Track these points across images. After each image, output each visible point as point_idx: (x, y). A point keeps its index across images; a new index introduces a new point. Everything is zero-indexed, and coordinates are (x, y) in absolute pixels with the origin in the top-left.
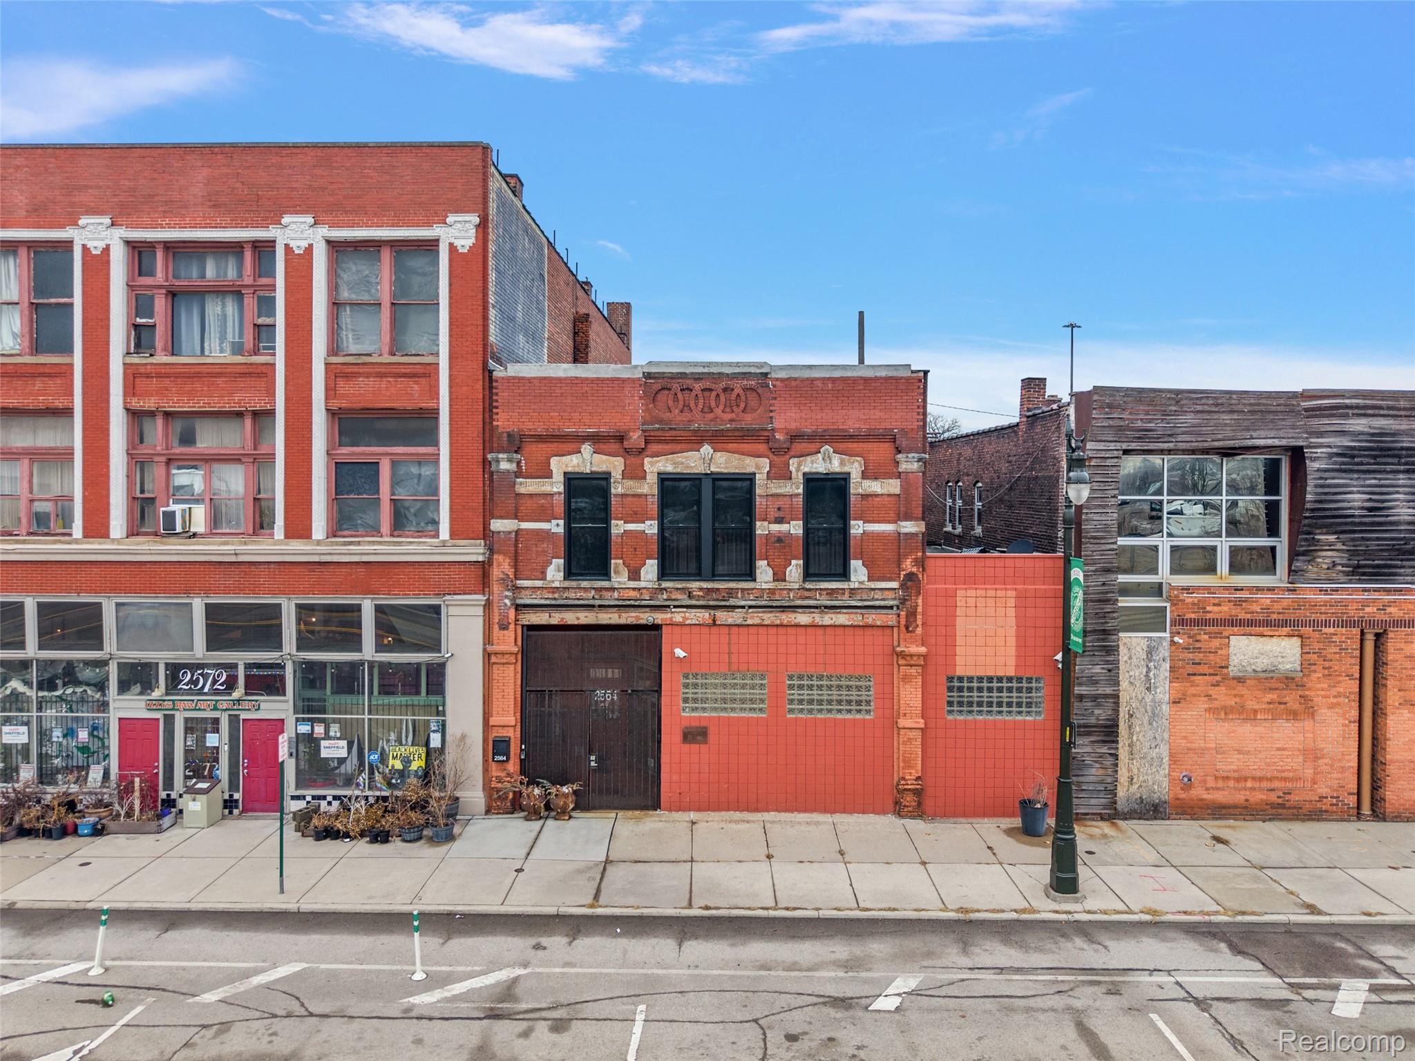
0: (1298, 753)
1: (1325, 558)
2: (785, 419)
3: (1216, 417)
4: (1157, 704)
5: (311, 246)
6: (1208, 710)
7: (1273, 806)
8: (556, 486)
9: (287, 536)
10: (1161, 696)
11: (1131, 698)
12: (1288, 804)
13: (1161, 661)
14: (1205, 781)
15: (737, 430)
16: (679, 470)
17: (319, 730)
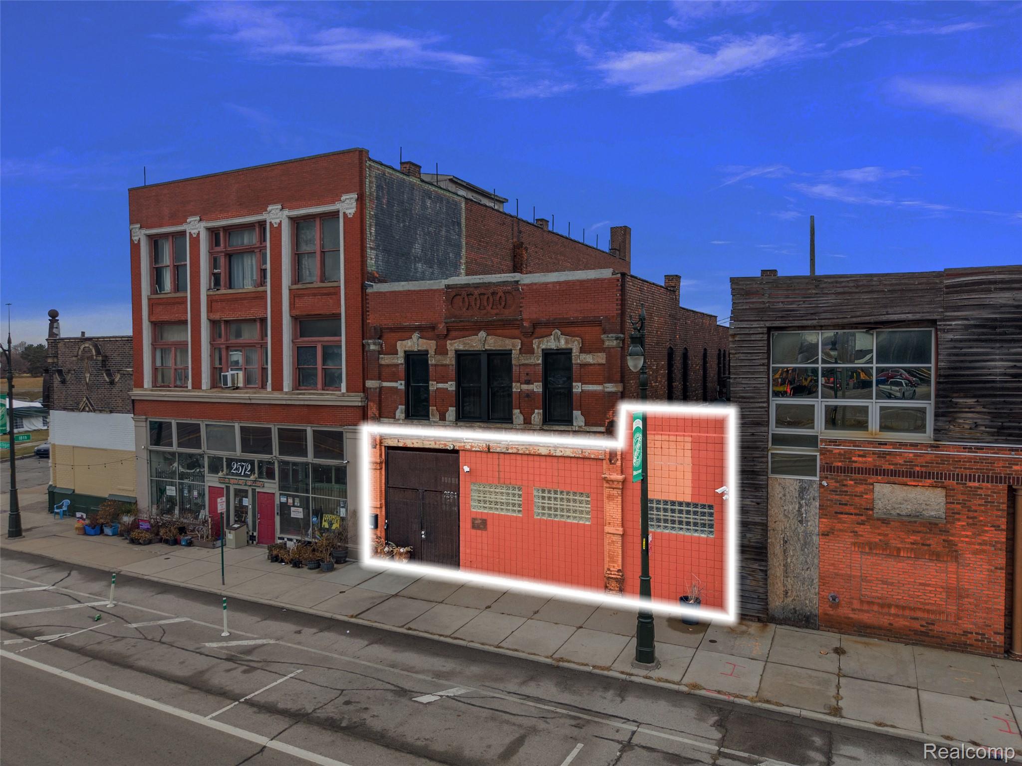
0: (941, 590)
1: (966, 420)
2: (530, 312)
3: (857, 297)
4: (807, 535)
5: (281, 221)
6: (854, 544)
7: (916, 632)
8: (400, 360)
9: (273, 390)
10: (812, 528)
11: (785, 528)
12: (931, 633)
13: (812, 500)
14: (851, 603)
15: (499, 320)
16: (466, 348)
17: (290, 501)
